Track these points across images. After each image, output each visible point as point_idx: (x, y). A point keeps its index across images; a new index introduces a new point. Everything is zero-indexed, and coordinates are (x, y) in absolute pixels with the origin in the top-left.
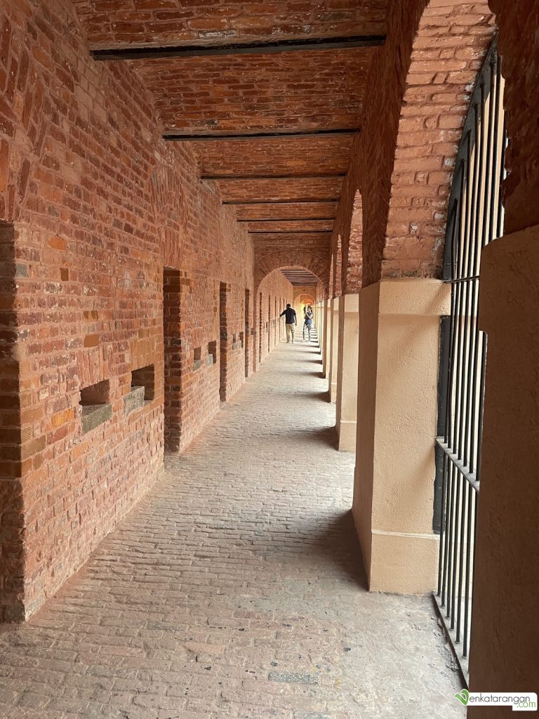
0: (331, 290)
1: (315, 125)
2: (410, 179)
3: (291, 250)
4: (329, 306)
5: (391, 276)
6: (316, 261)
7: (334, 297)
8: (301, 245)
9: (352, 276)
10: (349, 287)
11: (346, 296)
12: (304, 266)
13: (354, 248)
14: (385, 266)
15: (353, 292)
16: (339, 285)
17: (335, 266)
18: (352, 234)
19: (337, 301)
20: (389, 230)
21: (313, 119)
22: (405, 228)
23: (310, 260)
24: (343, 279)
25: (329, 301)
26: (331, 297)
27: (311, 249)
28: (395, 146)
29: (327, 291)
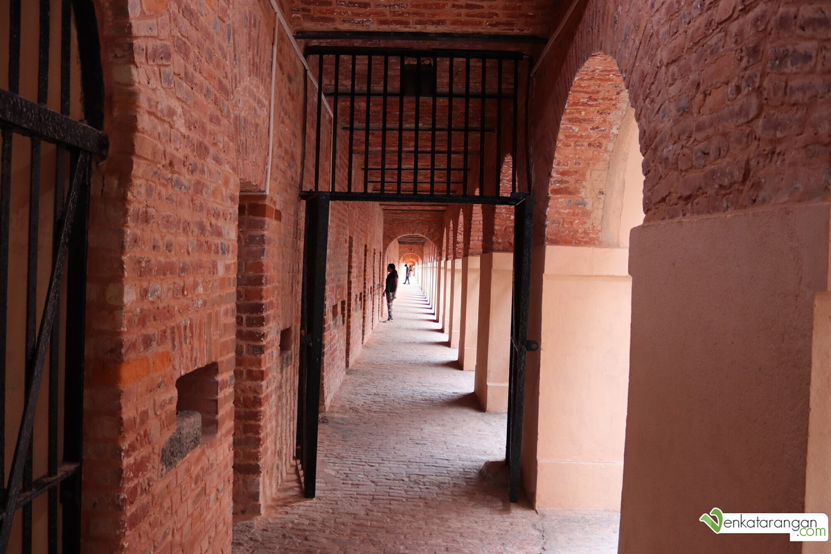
0: (444, 254)
1: (441, 180)
2: (478, 223)
3: (413, 221)
4: (442, 265)
5: (472, 255)
6: (432, 230)
7: (447, 260)
8: (421, 218)
9: (459, 249)
10: (457, 255)
11: (456, 260)
12: (423, 234)
13: (460, 234)
14: (470, 251)
15: (460, 258)
16: (451, 251)
17: (448, 239)
18: (459, 227)
19: (449, 262)
20: (471, 239)
21: (441, 178)
22: (477, 238)
23: (427, 230)
24: (454, 249)
25: (443, 262)
26: (444, 259)
27: (428, 222)
28: (472, 213)
29: (440, 254)
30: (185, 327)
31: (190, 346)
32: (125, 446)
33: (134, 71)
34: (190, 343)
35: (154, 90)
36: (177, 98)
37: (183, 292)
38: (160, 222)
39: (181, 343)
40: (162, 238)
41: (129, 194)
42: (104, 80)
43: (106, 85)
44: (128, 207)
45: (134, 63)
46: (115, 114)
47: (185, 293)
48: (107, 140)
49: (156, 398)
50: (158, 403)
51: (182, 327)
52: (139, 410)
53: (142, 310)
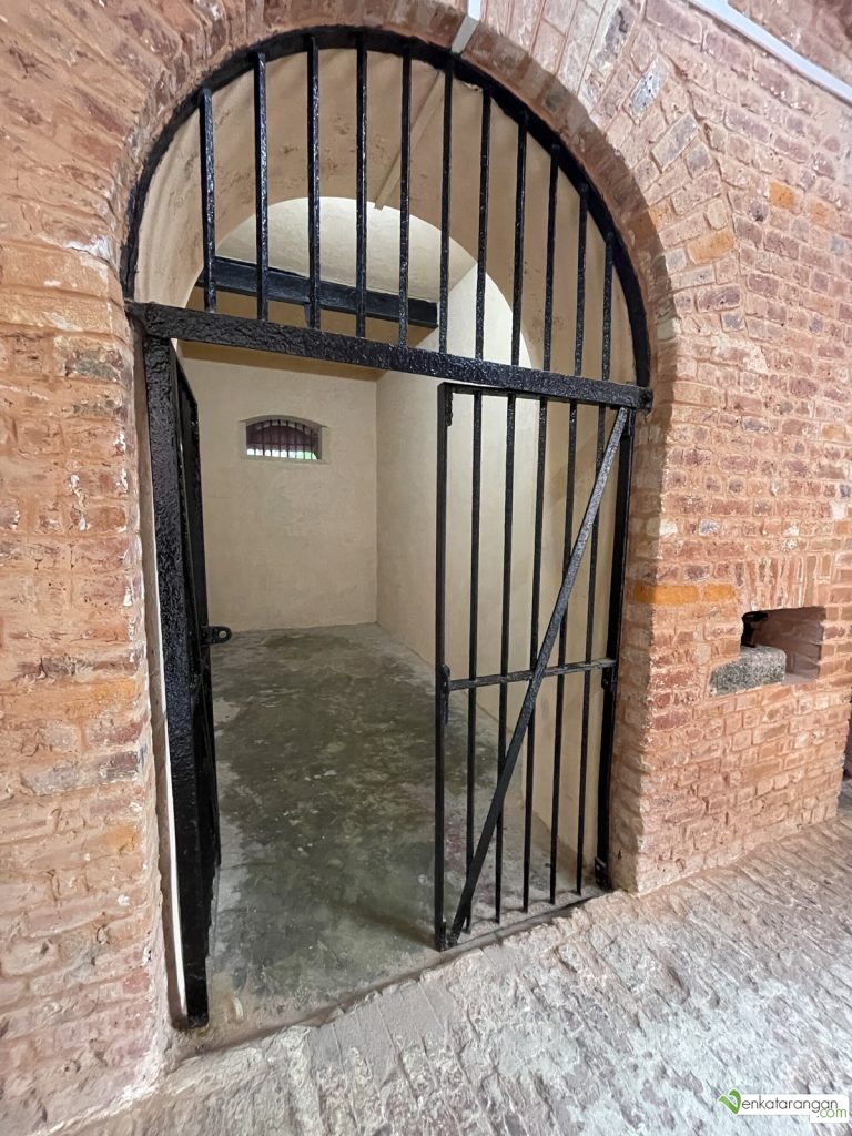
30: (762, 567)
31: (770, 586)
32: (655, 657)
33: (676, 323)
34: (770, 582)
35: (708, 337)
36: (751, 338)
37: (761, 532)
38: (719, 463)
39: (753, 581)
40: (724, 479)
41: (668, 438)
42: (650, 341)
43: (652, 346)
44: (667, 450)
45: (676, 316)
46: (659, 369)
47: (765, 533)
48: (651, 394)
49: (708, 625)
50: (709, 630)
51: (757, 566)
52: (678, 632)
53: (686, 544)
